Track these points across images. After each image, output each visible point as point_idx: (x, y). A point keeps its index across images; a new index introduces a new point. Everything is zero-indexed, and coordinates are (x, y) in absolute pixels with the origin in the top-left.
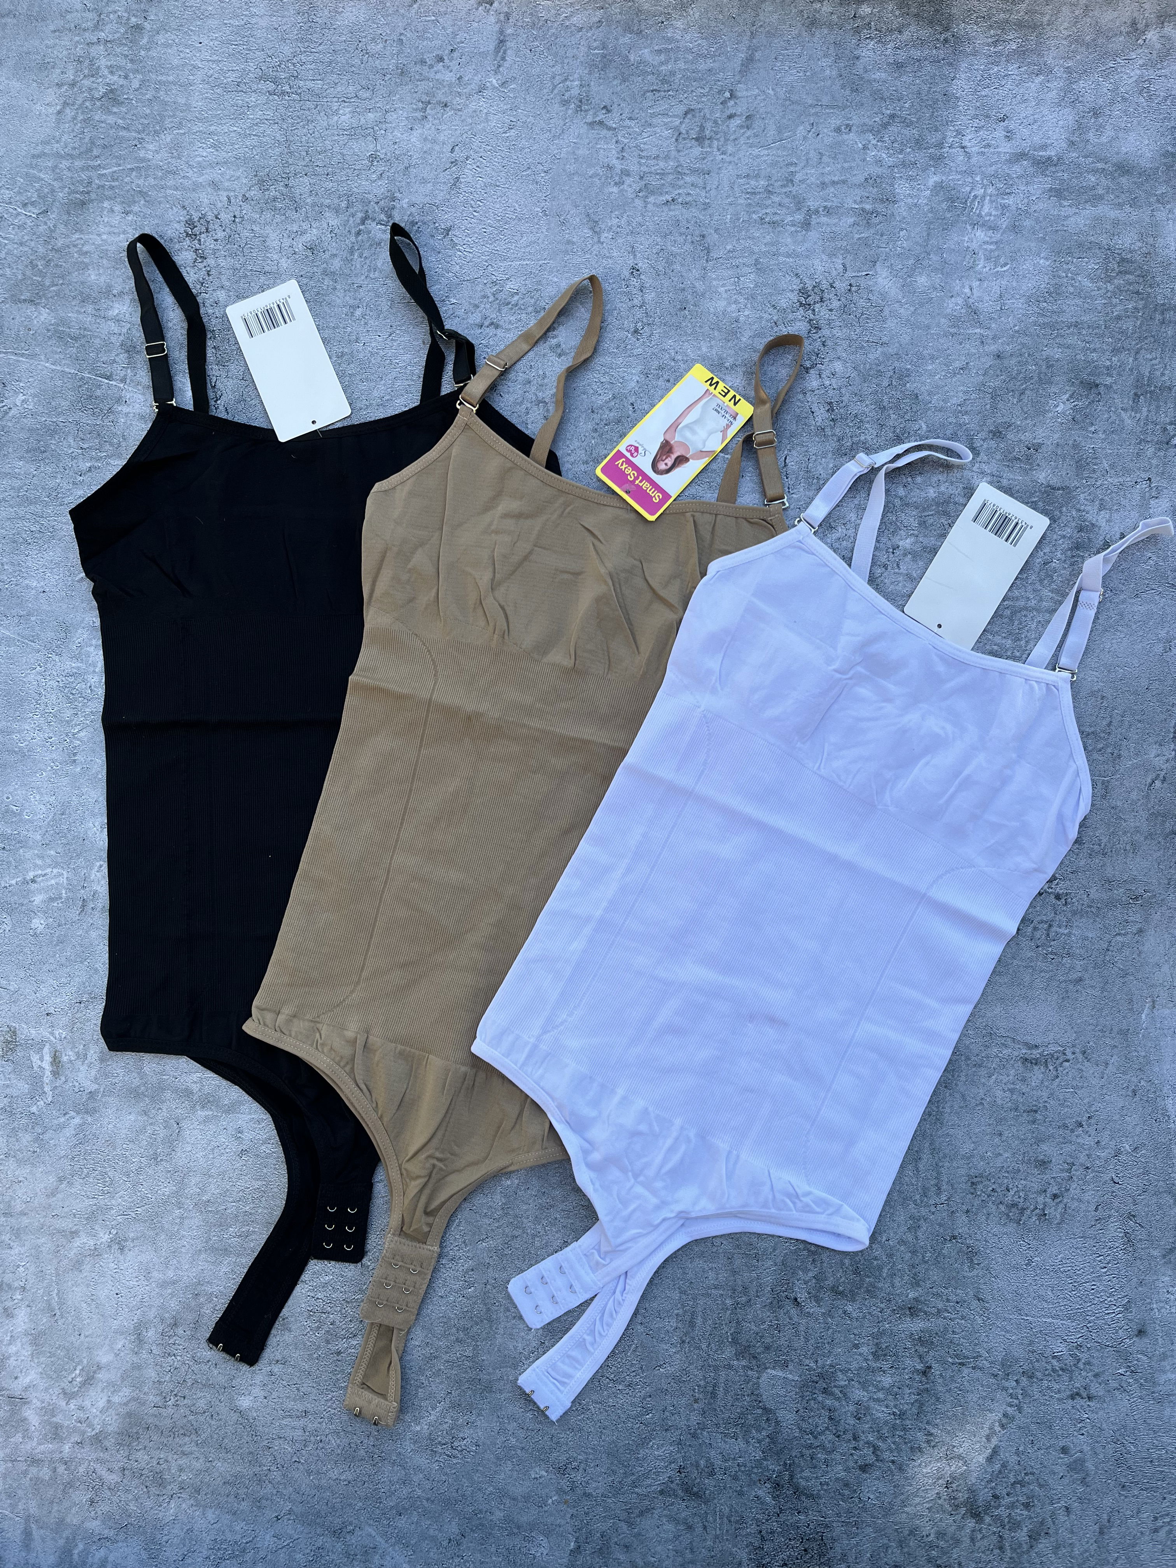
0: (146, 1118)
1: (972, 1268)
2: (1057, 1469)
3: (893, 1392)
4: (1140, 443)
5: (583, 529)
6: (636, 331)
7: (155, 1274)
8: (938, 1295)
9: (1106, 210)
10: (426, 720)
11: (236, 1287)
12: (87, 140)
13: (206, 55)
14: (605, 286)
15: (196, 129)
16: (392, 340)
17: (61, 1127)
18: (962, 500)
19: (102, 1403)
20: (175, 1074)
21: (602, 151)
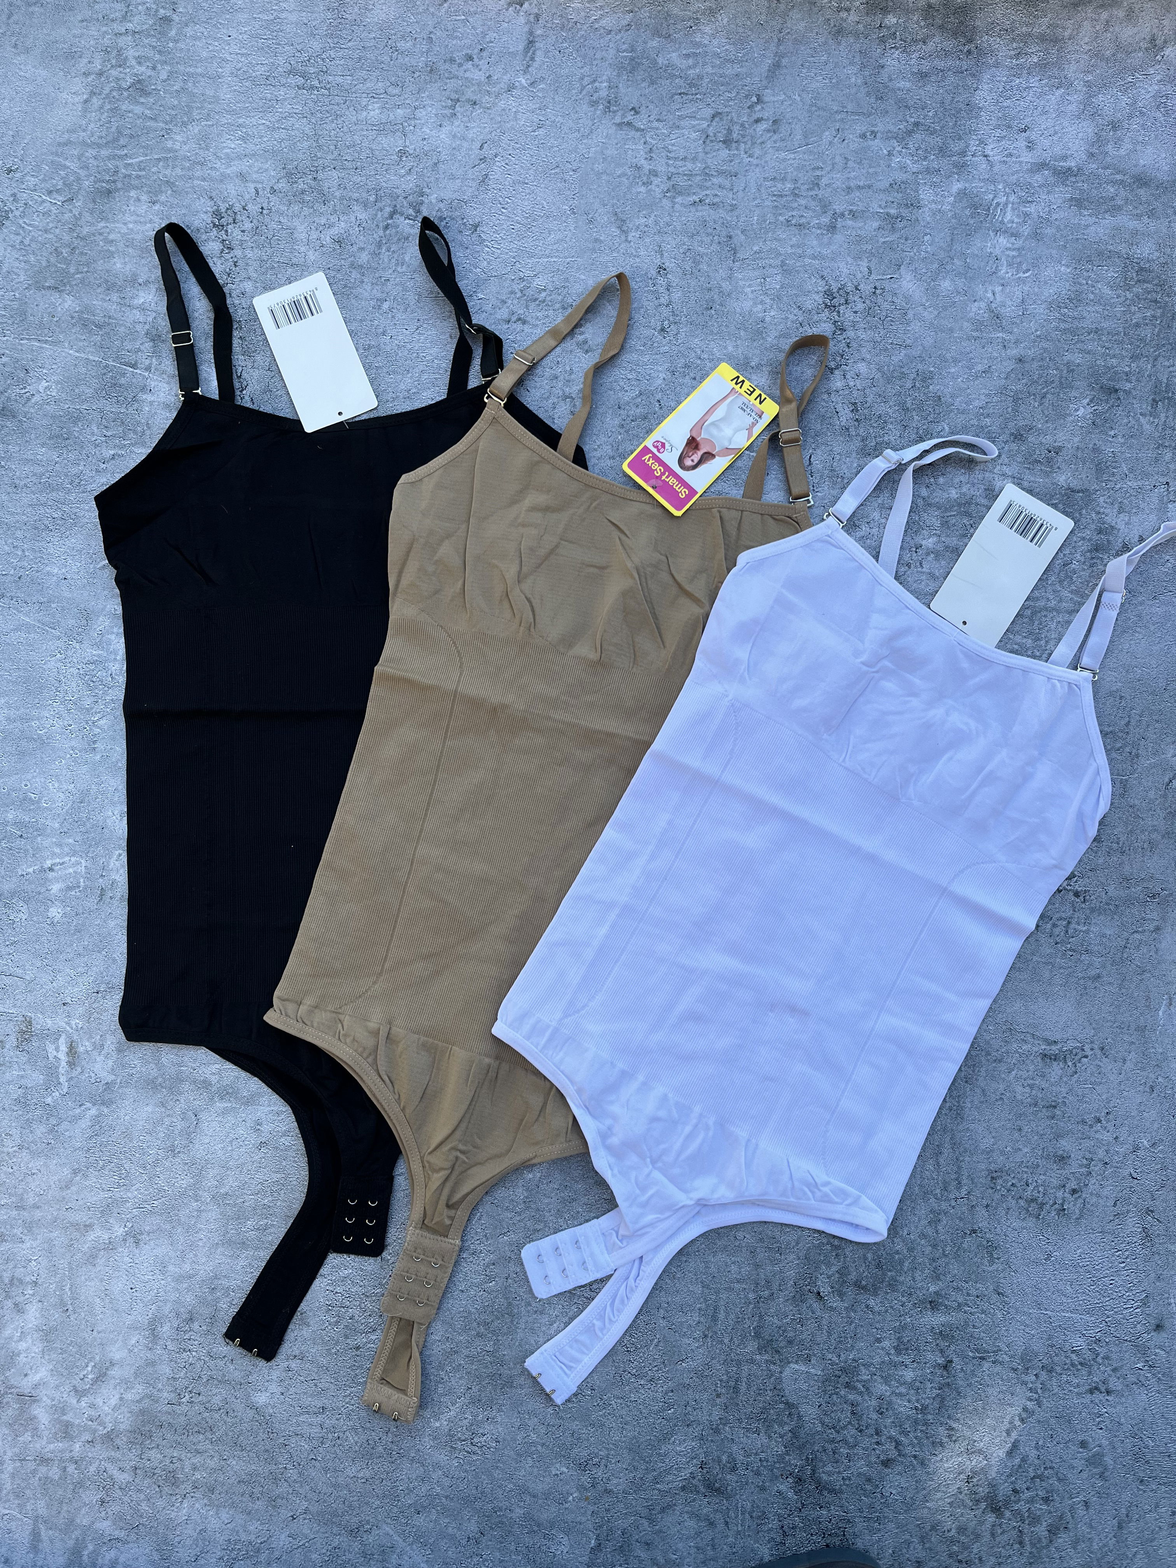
0: (163, 1110)
1: (992, 1262)
2: (1075, 1463)
3: (915, 1387)
4: (1158, 448)
5: (609, 524)
6: (663, 330)
7: (171, 1268)
8: (958, 1289)
9: (1125, 221)
10: (451, 712)
11: (253, 1281)
12: (113, 129)
13: (234, 48)
14: (633, 284)
15: (224, 121)
17: (76, 1119)
18: (984, 501)
19: (114, 1401)
20: (194, 1065)
21: (630, 152)
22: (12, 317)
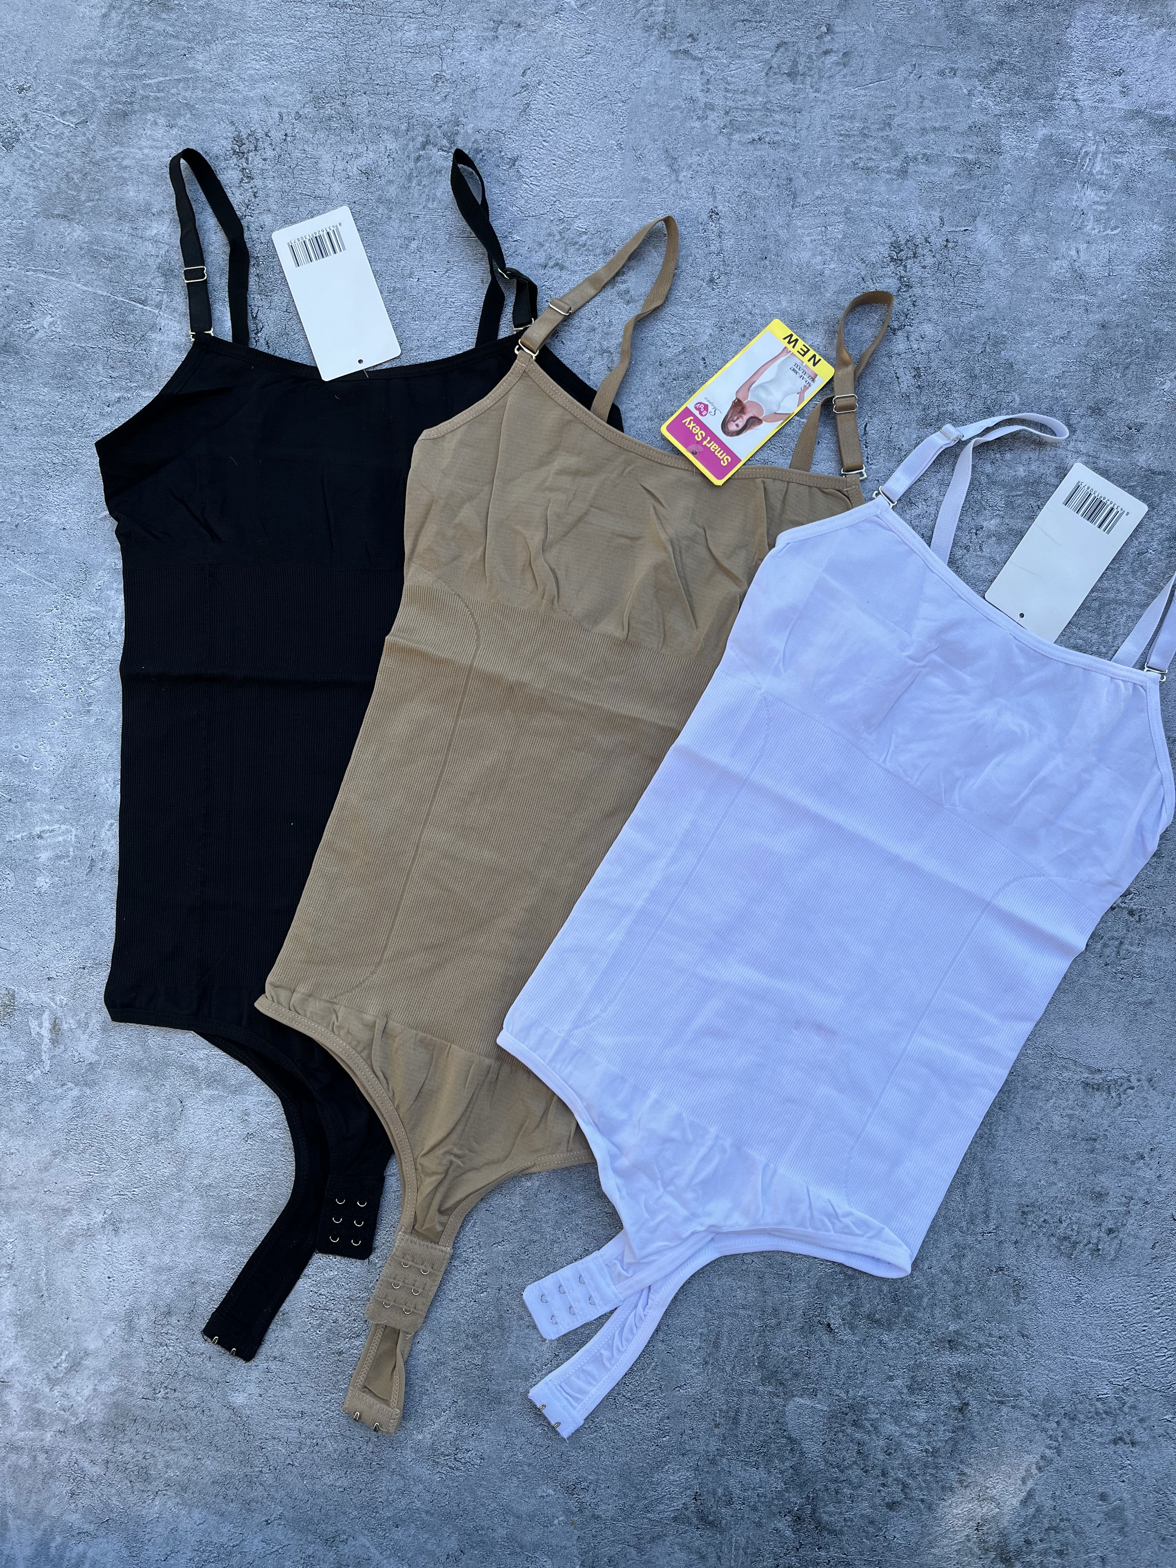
0: (148, 1094)
1: (1017, 1302)
2: (1094, 1516)
3: (927, 1428)
5: (644, 491)
6: (712, 280)
7: (150, 1259)
8: (980, 1329)
10: (465, 689)
11: (235, 1277)
12: (132, 47)
14: (681, 229)
15: (249, 40)
16: (449, 277)
17: (58, 1099)
18: (1053, 481)
19: (87, 1392)
20: (181, 1049)
21: (685, 82)
22: (18, 246)
